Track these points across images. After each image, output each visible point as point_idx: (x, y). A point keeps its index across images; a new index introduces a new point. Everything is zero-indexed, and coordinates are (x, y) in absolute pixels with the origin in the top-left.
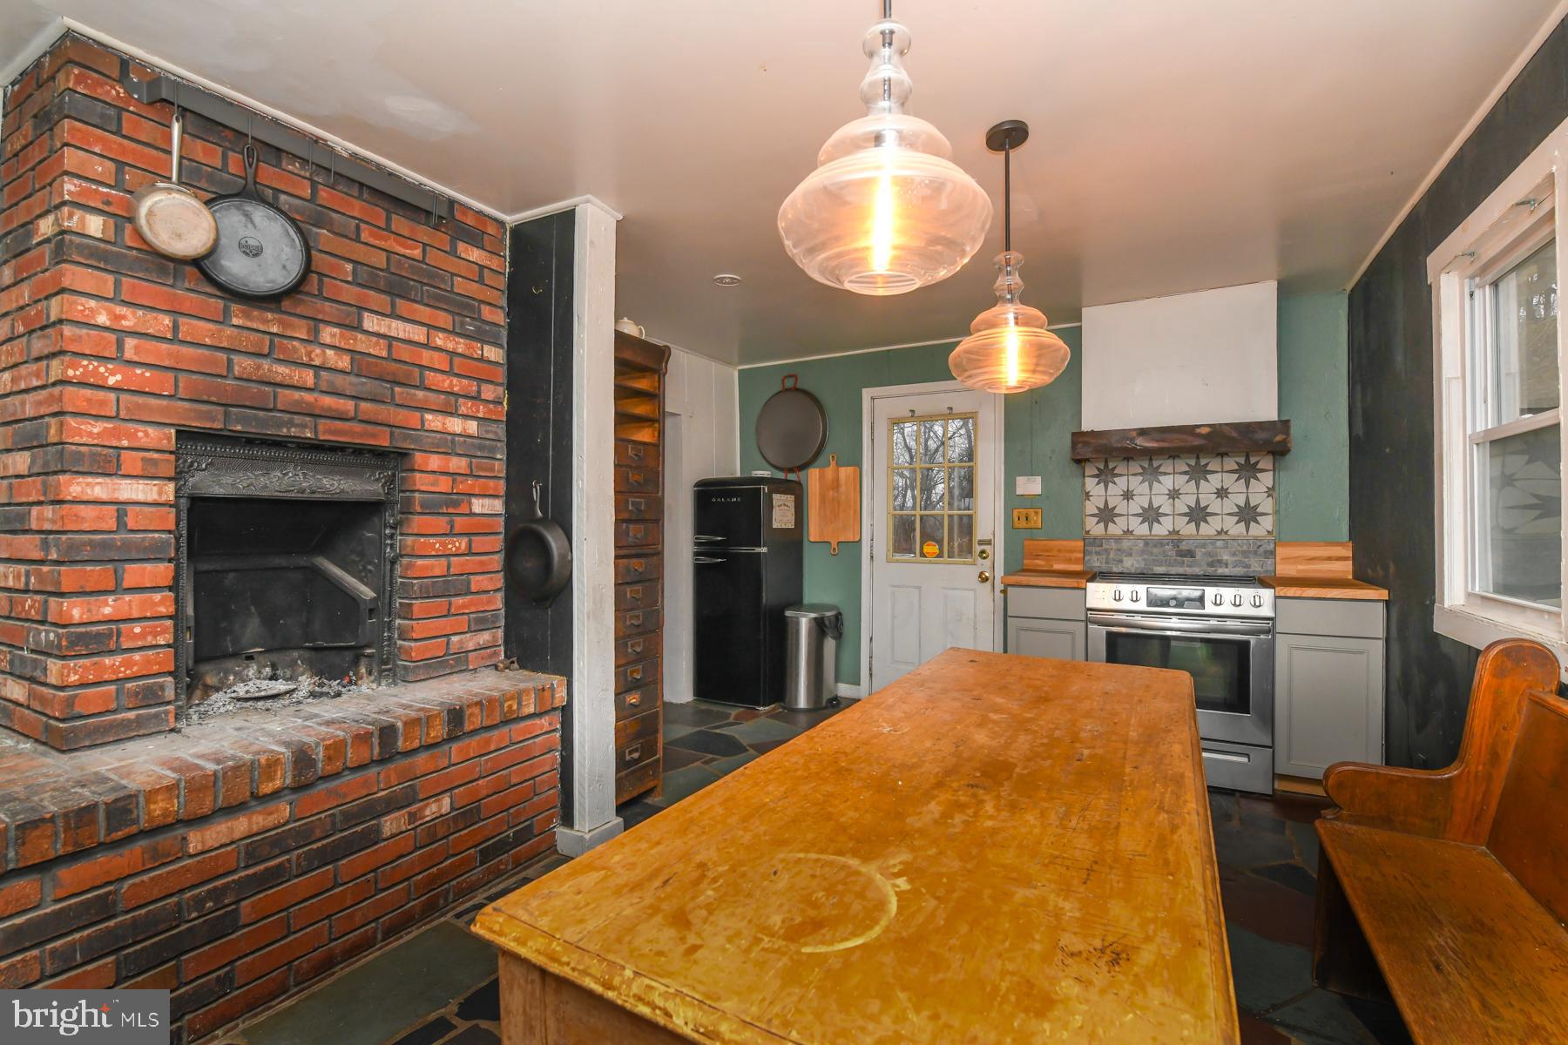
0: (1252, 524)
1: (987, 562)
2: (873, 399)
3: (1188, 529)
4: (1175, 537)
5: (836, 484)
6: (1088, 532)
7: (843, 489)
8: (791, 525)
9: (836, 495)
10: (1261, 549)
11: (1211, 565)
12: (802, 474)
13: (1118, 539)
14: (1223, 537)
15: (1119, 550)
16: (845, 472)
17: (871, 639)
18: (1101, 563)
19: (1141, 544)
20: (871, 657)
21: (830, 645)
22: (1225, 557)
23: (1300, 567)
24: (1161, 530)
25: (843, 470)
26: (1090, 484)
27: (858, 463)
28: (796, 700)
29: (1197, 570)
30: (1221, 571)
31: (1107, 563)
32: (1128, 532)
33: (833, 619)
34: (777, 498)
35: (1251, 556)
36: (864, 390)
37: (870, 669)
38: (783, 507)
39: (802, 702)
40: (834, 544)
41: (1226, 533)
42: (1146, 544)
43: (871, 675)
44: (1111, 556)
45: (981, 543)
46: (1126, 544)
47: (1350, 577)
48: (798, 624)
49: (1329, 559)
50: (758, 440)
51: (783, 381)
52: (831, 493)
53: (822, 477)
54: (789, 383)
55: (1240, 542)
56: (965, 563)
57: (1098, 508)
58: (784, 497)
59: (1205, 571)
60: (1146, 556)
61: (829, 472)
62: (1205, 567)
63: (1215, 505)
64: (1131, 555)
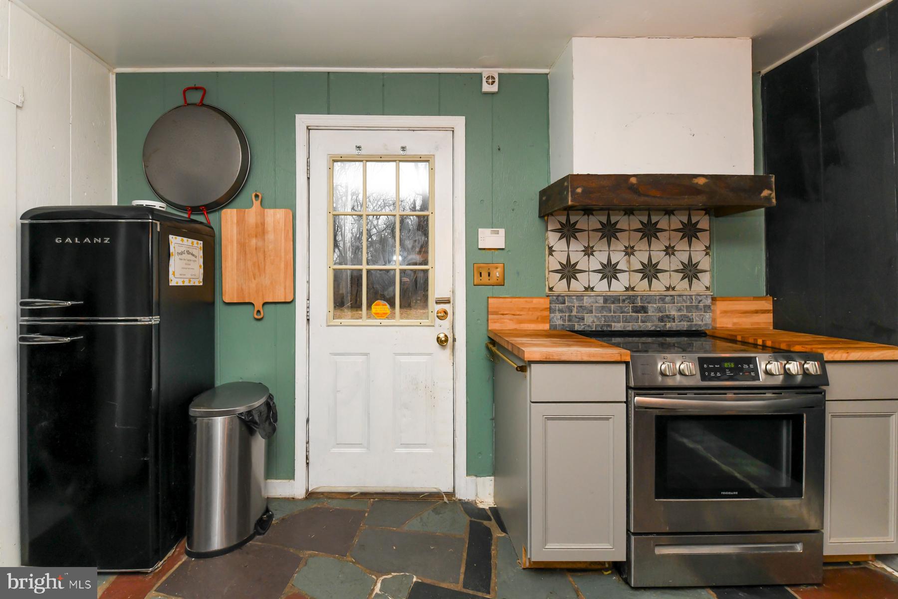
0: (694, 280)
1: (446, 323)
2: (309, 129)
3: (642, 286)
4: (631, 293)
5: (261, 230)
6: (551, 289)
7: (270, 236)
8: (198, 281)
9: (260, 244)
10: (701, 304)
11: (661, 319)
12: (212, 217)
13: (580, 297)
14: (671, 293)
15: (581, 307)
16: (275, 217)
17: (308, 421)
18: (564, 321)
19: (601, 300)
20: (308, 443)
21: (259, 444)
22: (674, 313)
23: (735, 320)
24: (618, 287)
25: (270, 212)
26: (553, 238)
27: (291, 207)
28: (208, 538)
29: (649, 326)
30: (669, 326)
31: (570, 320)
32: (589, 289)
33: (264, 409)
34: (176, 243)
35: (694, 311)
36: (298, 117)
37: (307, 458)
38: (186, 256)
39: (217, 541)
40: (258, 306)
41: (673, 289)
42: (605, 301)
43: (308, 464)
44: (574, 313)
45: (438, 302)
46: (586, 302)
47: (771, 328)
48: (209, 429)
49: (757, 312)
50: (146, 166)
51: (184, 91)
52: (254, 241)
53: (241, 221)
54: (195, 97)
55: (684, 297)
56: (421, 325)
57: (561, 263)
58: (187, 242)
59: (656, 326)
60: (605, 314)
61: (252, 214)
62: (657, 323)
63: (664, 263)
64: (591, 312)
